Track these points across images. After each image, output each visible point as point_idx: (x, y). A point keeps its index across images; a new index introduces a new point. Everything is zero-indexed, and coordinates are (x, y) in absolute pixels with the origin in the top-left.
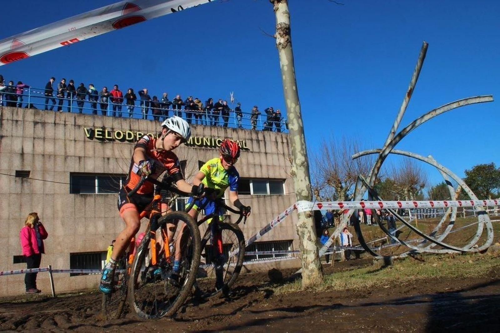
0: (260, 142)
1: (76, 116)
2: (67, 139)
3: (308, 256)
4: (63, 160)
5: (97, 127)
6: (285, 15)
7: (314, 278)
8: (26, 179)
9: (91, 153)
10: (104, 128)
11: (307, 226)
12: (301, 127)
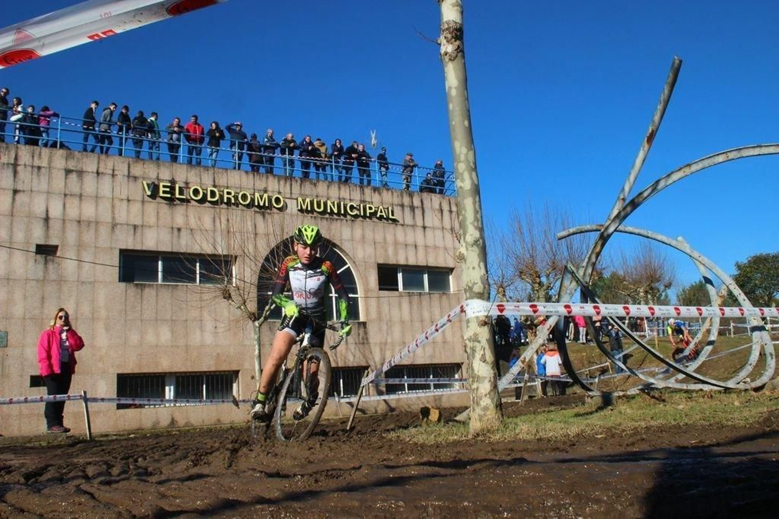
0: (416, 210)
1: (130, 162)
2: (116, 198)
3: (481, 386)
4: (109, 230)
5: (163, 180)
6: (456, 8)
7: (488, 420)
8: (51, 257)
9: (152, 220)
10: (173, 182)
11: (479, 339)
12: (476, 185)
